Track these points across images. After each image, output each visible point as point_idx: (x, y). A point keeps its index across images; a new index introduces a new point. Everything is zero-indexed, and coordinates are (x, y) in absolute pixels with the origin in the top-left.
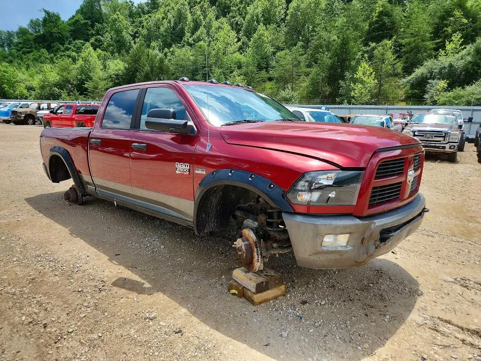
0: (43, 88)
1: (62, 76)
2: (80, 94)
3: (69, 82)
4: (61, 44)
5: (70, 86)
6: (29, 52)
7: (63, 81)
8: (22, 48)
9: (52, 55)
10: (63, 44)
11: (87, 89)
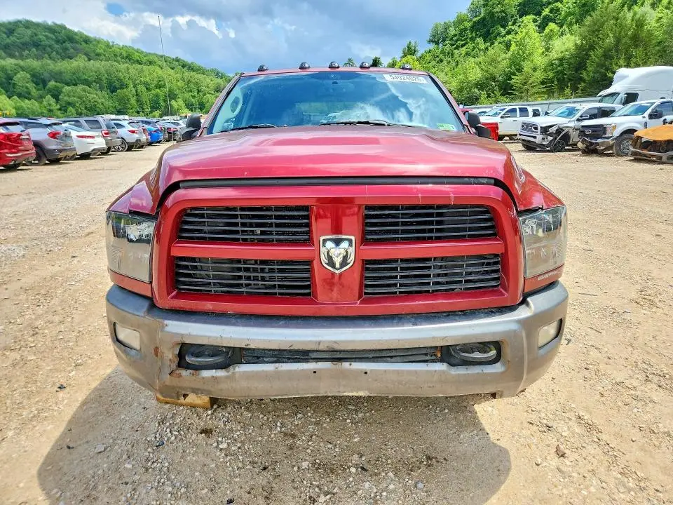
0: (461, 90)
1: (487, 71)
2: (502, 95)
3: (494, 79)
4: (502, 27)
5: (493, 83)
6: (463, 46)
7: (487, 79)
8: (457, 41)
9: (488, 44)
10: (504, 27)
11: (513, 86)
